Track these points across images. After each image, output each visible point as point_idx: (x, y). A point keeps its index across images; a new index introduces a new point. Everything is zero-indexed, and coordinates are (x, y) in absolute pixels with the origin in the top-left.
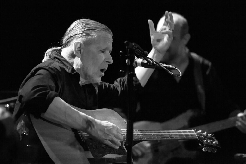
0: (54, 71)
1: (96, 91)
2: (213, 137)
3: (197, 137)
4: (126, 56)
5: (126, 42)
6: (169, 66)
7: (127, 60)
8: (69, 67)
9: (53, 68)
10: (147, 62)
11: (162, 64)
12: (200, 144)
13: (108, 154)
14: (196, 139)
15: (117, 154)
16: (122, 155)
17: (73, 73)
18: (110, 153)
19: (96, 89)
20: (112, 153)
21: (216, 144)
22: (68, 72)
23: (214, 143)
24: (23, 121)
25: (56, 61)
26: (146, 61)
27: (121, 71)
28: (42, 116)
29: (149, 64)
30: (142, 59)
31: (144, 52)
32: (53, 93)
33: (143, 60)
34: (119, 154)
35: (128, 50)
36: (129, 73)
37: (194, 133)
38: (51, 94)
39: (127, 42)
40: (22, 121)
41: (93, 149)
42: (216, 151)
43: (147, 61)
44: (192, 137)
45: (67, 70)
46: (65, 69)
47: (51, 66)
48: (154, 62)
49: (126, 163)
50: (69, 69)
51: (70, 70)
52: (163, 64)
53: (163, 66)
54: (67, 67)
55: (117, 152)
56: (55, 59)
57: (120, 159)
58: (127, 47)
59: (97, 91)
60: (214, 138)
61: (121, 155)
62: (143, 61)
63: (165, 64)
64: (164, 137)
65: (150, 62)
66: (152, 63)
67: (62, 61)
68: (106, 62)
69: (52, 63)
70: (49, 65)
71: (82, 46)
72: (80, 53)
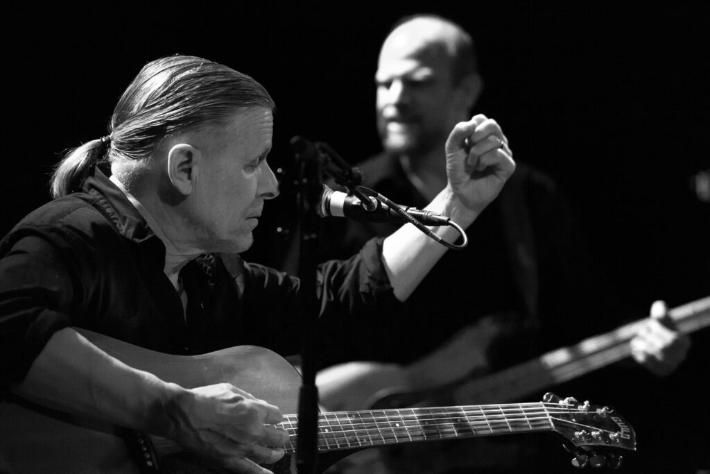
0: (68, 241)
1: (239, 289)
2: (613, 418)
3: (552, 424)
4: (296, 183)
5: (294, 139)
6: (429, 214)
7: (298, 196)
8: (130, 219)
9: (64, 229)
10: (361, 203)
11: (407, 210)
12: (564, 445)
14: (550, 432)
17: (142, 240)
19: (237, 285)
21: (623, 440)
22: (125, 234)
23: (613, 439)
25: (85, 200)
26: (359, 201)
27: (279, 230)
29: (366, 209)
30: (346, 194)
31: (350, 171)
33: (350, 195)
35: (303, 164)
36: (306, 238)
37: (543, 410)
39: (297, 142)
42: (619, 464)
43: (360, 198)
44: (532, 426)
45: (122, 229)
46: (118, 225)
47: (60, 222)
48: (384, 202)
50: (129, 226)
51: (132, 230)
52: (411, 208)
53: (409, 214)
54: (124, 219)
58: (297, 156)
59: (241, 290)
60: (615, 421)
62: (349, 199)
63: (417, 209)
64: (435, 431)
65: (369, 203)
66: (376, 206)
67: (111, 199)
68: (262, 195)
69: (69, 213)
70: (53, 220)
71: (194, 159)
72: (190, 178)
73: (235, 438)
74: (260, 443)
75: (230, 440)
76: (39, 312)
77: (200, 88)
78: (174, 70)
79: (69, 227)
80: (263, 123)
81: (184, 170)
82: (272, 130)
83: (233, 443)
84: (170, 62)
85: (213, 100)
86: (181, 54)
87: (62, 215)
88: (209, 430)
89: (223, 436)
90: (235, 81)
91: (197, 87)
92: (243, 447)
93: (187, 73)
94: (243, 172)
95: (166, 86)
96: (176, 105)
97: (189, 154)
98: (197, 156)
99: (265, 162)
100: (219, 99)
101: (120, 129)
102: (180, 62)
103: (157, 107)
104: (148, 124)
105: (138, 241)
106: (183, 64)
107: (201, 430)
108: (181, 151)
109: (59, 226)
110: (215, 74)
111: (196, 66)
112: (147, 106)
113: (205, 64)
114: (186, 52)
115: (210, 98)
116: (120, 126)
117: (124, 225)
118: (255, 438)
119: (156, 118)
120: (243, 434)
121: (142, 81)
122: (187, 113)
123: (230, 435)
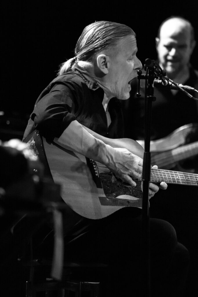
0: (74, 88)
6: (187, 87)
8: (91, 81)
9: (72, 83)
13: (123, 194)
15: (133, 196)
16: (139, 198)
17: (96, 89)
18: (125, 193)
20: (127, 194)
22: (90, 88)
24: (34, 141)
25: (76, 74)
26: (161, 81)
28: (55, 141)
29: (163, 84)
32: (71, 115)
34: (135, 196)
36: (148, 97)
38: (68, 117)
40: (32, 140)
41: (107, 186)
45: (88, 85)
46: (87, 84)
47: (71, 80)
48: (170, 82)
49: (141, 208)
50: (91, 84)
51: (92, 86)
53: (180, 86)
54: (89, 81)
55: (132, 194)
56: (76, 71)
57: (135, 202)
61: (137, 197)
63: (182, 85)
65: (164, 82)
66: (167, 84)
67: (83, 74)
68: (136, 69)
69: (73, 78)
70: (68, 79)
71: (107, 60)
72: (106, 67)
73: (128, 168)
74: (136, 171)
75: (126, 168)
76: (67, 113)
77: (105, 32)
78: (95, 28)
79: (74, 82)
80: (131, 42)
81: (104, 65)
82: (136, 43)
83: (127, 169)
84: (93, 25)
85: (110, 36)
86: (97, 21)
87: (71, 78)
88: (119, 163)
89: (124, 166)
90: (118, 27)
91: (104, 32)
92: (130, 171)
93: (100, 28)
94: (127, 61)
95: (92, 34)
96: (97, 41)
97: (105, 58)
98: (108, 59)
99: (135, 56)
100: (112, 36)
101: (79, 54)
102: (97, 24)
103: (91, 43)
104: (88, 50)
105: (94, 90)
106: (98, 25)
107: (117, 163)
108: (102, 57)
109: (70, 82)
110: (110, 26)
111: (103, 25)
112: (87, 43)
113: (106, 23)
114: (99, 20)
115: (109, 36)
116: (78, 53)
117: (89, 84)
118: (134, 169)
119: (90, 47)
120: (131, 166)
121: (84, 34)
122: (101, 43)
123: (126, 166)
